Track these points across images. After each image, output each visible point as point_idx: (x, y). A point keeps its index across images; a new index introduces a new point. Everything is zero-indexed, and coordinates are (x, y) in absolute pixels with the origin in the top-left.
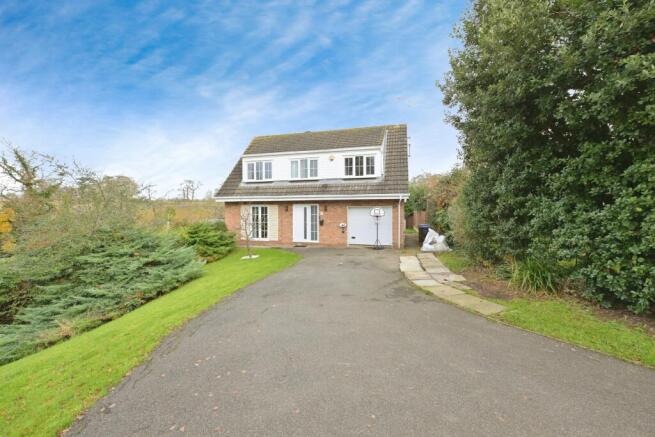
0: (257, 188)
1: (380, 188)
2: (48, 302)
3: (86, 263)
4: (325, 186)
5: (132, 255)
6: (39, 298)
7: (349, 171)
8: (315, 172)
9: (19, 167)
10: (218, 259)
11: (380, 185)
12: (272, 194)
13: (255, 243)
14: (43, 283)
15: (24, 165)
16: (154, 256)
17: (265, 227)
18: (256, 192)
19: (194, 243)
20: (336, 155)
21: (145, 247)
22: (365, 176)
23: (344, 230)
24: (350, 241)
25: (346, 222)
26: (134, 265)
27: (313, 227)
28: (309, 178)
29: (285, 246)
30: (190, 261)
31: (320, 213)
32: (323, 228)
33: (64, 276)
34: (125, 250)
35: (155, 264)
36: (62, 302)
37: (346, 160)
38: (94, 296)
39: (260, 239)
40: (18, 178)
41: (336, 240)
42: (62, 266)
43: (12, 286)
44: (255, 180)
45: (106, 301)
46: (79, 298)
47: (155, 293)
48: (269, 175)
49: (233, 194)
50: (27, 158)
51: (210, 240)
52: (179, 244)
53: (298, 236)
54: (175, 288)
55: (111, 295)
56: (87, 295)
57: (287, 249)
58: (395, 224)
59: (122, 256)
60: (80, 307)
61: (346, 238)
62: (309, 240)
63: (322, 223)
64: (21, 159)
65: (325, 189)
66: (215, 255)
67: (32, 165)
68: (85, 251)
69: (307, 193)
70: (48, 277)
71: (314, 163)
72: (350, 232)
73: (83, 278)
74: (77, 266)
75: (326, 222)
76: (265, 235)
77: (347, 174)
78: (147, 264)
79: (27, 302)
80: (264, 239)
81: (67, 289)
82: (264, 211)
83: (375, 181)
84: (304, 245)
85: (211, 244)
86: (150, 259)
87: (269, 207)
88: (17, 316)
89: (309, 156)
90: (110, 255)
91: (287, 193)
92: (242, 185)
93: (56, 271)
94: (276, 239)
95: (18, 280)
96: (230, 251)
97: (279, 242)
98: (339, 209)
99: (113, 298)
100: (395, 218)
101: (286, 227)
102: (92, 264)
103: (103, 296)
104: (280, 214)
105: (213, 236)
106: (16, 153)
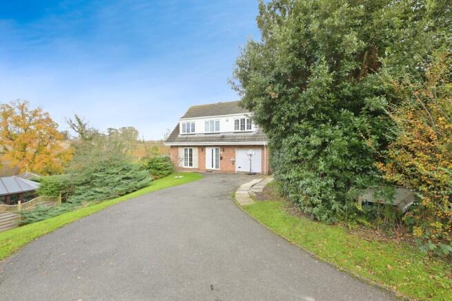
0: (187, 138)
1: (254, 138)
2: (80, 194)
3: (96, 177)
4: (223, 137)
5: (117, 174)
6: (76, 192)
7: (237, 127)
8: (218, 128)
9: (77, 124)
10: (162, 178)
11: (254, 136)
12: (194, 141)
13: (185, 169)
14: (79, 185)
15: (80, 123)
16: (128, 174)
17: (191, 160)
18: (186, 140)
19: (150, 168)
20: (229, 118)
21: (124, 169)
22: (246, 130)
23: (233, 162)
24: (237, 170)
25: (235, 158)
26: (117, 179)
27: (217, 161)
28: (215, 132)
29: (200, 172)
30: (145, 178)
31: (220, 152)
32: (222, 161)
33: (87, 183)
34: (114, 171)
35: (127, 178)
36: (85, 195)
37: (236, 121)
38: (98, 193)
39: (188, 167)
40: (77, 130)
41: (229, 169)
42: (86, 178)
43: (66, 186)
44: (186, 133)
45: (103, 195)
46: (92, 193)
47: (125, 192)
48: (193, 130)
49: (173, 141)
50: (81, 119)
51: (158, 167)
52: (141, 169)
53: (208, 166)
54: (135, 191)
55: (105, 192)
56: (96, 192)
57: (202, 173)
58: (263, 159)
59: (113, 174)
60: (93, 197)
61: (234, 168)
62: (214, 168)
63: (221, 158)
64: (78, 120)
65: (223, 138)
66: (160, 176)
67: (84, 123)
68: (96, 171)
69: (213, 141)
70: (80, 183)
71: (218, 123)
72: (237, 164)
73: (95, 184)
74: (92, 178)
75: (224, 158)
76: (191, 164)
77: (235, 129)
78: (124, 179)
79: (72, 193)
80: (191, 167)
81: (88, 189)
82: (191, 150)
83: (252, 134)
84: (211, 171)
85: (159, 169)
86: (125, 176)
87: (193, 149)
88: (68, 200)
89: (214, 119)
90: (108, 174)
91: (202, 141)
92: (179, 136)
93: (83, 180)
94: (197, 167)
95: (69, 184)
96: (169, 174)
97: (198, 169)
98: (231, 150)
99: (106, 194)
100: (263, 156)
101: (202, 160)
102: (99, 177)
103: (101, 193)
104: (199, 152)
105: (161, 165)
106: (76, 116)
